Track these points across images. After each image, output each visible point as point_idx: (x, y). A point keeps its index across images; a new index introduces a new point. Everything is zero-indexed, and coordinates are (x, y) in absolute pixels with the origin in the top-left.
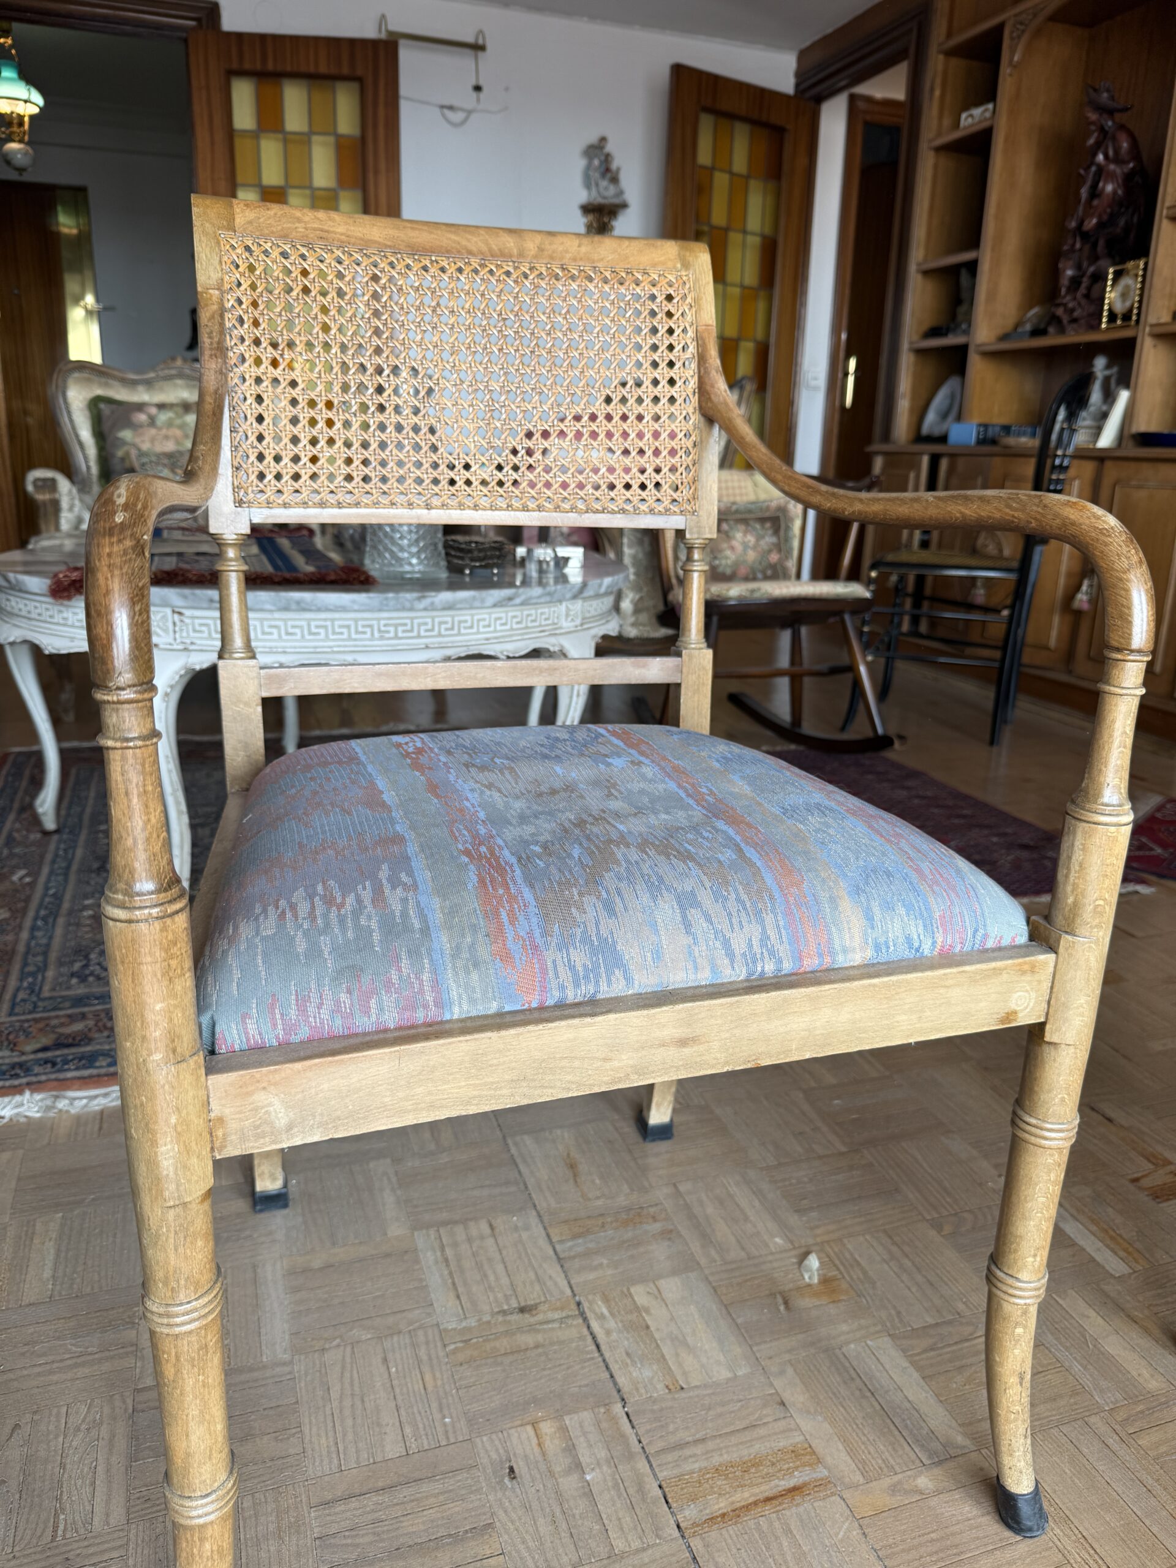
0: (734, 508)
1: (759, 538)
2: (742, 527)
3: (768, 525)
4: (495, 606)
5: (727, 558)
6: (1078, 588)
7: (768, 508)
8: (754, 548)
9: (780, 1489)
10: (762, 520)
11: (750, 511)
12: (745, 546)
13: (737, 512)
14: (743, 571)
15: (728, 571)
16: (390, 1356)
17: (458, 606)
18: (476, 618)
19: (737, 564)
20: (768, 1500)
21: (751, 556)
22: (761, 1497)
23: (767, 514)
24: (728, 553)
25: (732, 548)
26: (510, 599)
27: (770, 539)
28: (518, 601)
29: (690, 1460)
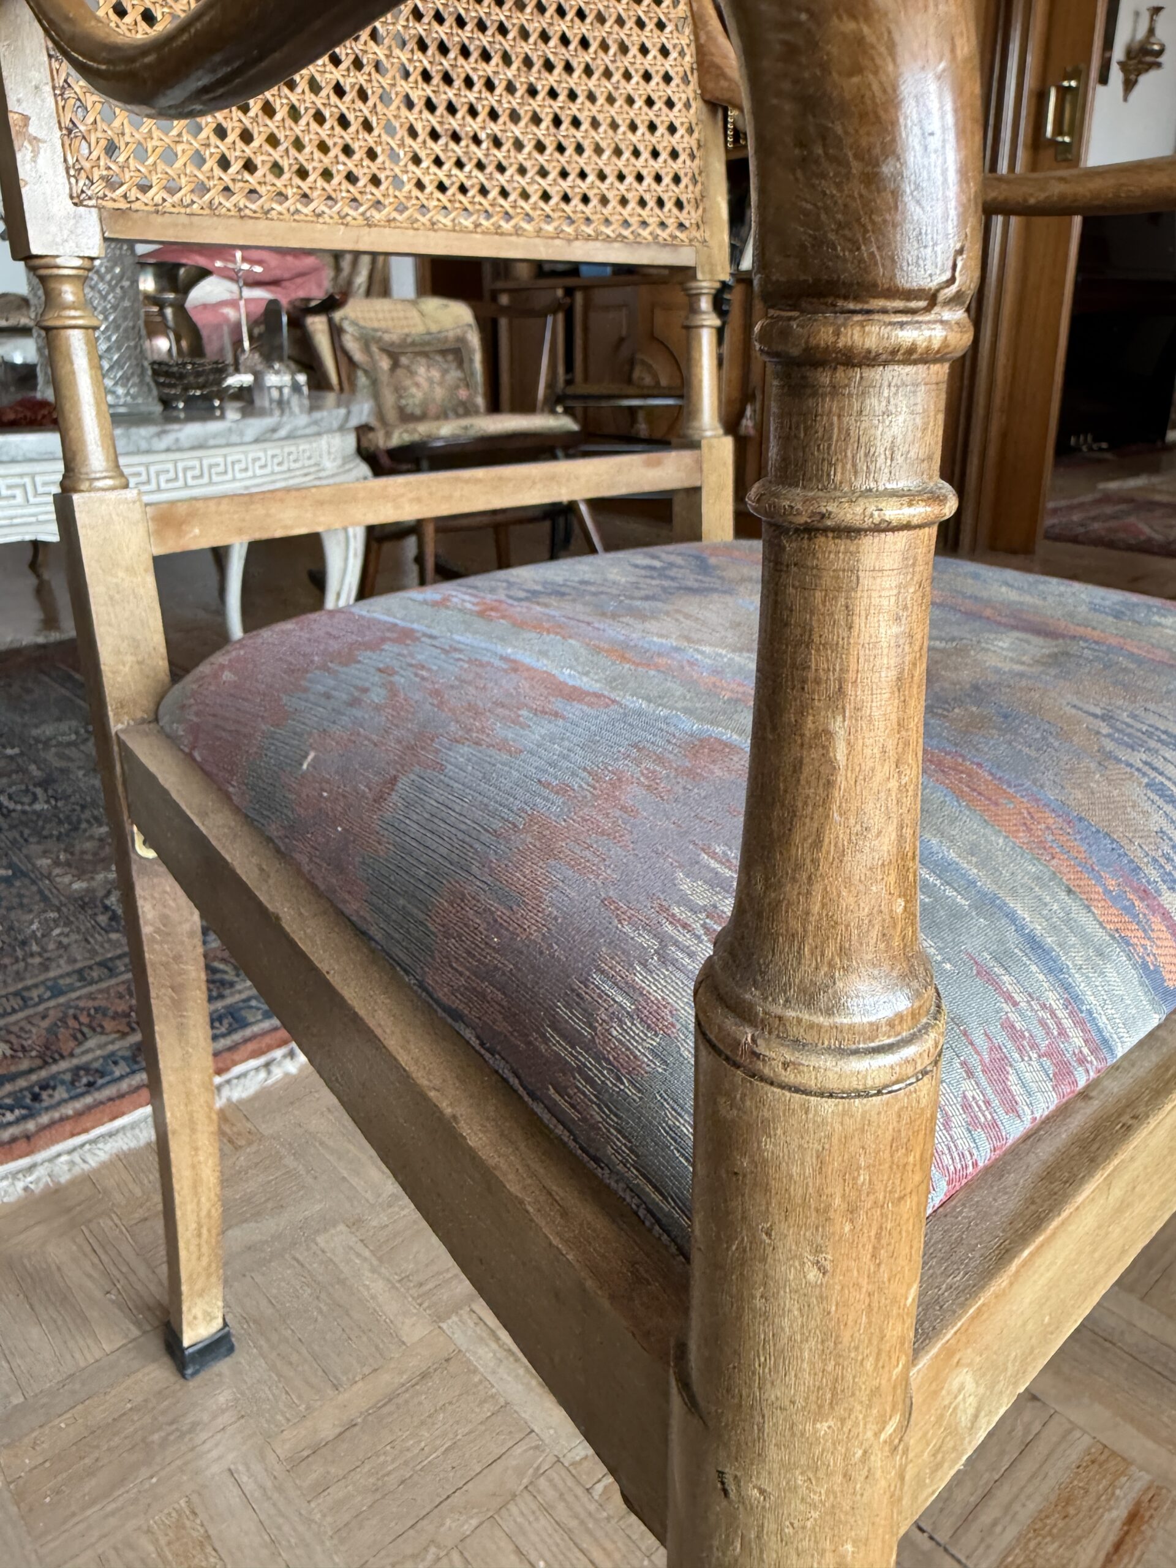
0: (409, 340)
1: (445, 372)
2: (423, 361)
3: (450, 357)
4: (256, 441)
5: (413, 396)
6: (741, 414)
7: (446, 339)
8: (441, 384)
9: (1118, 1524)
10: (443, 353)
11: (428, 343)
12: (430, 380)
13: (413, 344)
14: (433, 410)
15: (418, 412)
16: (520, 1541)
17: (212, 442)
18: (230, 459)
19: (425, 404)
20: (1118, 1546)
21: (439, 393)
22: (1108, 1546)
23: (447, 346)
24: (414, 390)
25: (417, 385)
26: (274, 430)
27: (455, 374)
28: (283, 433)
29: (998, 1529)
